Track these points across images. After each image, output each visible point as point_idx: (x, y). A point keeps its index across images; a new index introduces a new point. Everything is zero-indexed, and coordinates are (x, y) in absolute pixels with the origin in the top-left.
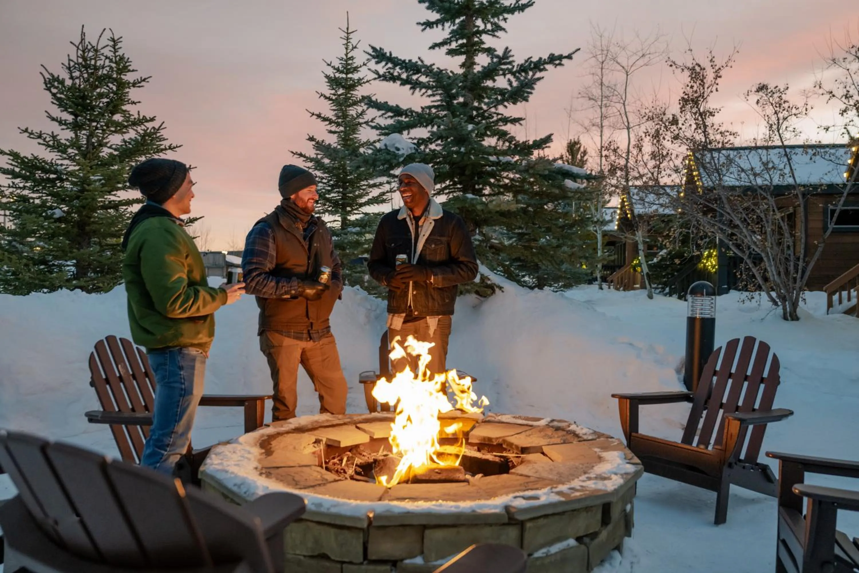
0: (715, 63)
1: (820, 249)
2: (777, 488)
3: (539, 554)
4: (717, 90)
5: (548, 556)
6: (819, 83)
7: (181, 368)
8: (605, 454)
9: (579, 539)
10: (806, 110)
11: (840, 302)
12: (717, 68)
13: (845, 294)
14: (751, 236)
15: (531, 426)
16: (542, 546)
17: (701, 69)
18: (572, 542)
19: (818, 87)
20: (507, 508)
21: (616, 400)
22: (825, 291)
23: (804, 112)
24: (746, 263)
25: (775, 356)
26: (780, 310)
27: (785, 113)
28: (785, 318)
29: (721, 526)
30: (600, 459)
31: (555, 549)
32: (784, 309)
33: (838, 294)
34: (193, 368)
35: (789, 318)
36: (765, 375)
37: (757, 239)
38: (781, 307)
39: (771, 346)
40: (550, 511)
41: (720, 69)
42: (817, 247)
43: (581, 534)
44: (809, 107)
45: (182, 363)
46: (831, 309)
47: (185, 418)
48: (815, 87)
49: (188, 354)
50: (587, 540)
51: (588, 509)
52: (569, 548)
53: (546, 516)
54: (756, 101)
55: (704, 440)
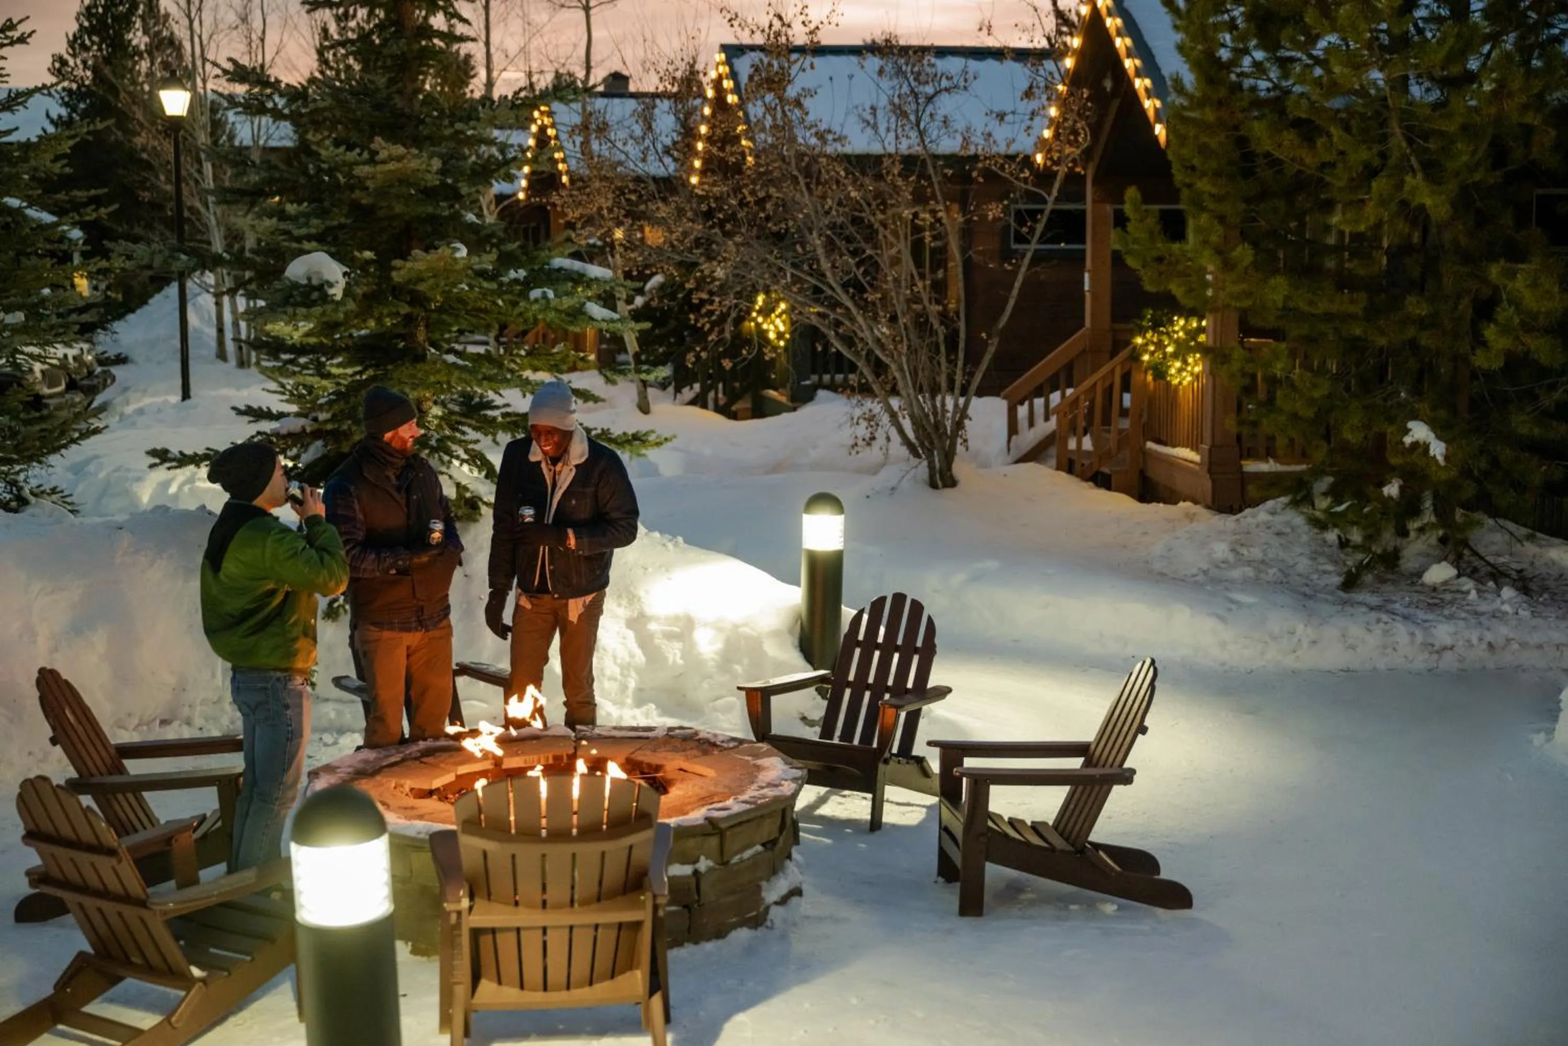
0: (809, 18)
1: (992, 350)
2: (936, 783)
3: (736, 859)
4: (812, 67)
5: (742, 861)
6: (986, 23)
7: (287, 707)
8: (759, 762)
9: (763, 845)
10: (966, 80)
11: (1031, 424)
12: (812, 26)
13: (1039, 402)
14: (872, 330)
15: (647, 738)
16: (736, 853)
17: (783, 25)
18: (759, 848)
19: (985, 31)
20: (708, 819)
21: (743, 693)
22: (1005, 398)
23: (962, 84)
24: (862, 373)
25: (930, 619)
26: (923, 468)
27: (929, 90)
28: (933, 485)
29: (877, 833)
30: (759, 768)
31: (748, 854)
32: (931, 466)
33: (1027, 403)
34: (300, 706)
35: (940, 483)
36: (919, 643)
37: (883, 333)
38: (925, 463)
39: (924, 604)
40: (744, 818)
41: (817, 28)
42: (985, 344)
43: (764, 840)
44: (970, 76)
45: (289, 701)
46: (1014, 438)
47: (294, 766)
48: (980, 29)
49: (294, 690)
50: (769, 846)
51: (770, 815)
52: (758, 854)
53: (740, 824)
54: (877, 69)
55: (848, 734)
